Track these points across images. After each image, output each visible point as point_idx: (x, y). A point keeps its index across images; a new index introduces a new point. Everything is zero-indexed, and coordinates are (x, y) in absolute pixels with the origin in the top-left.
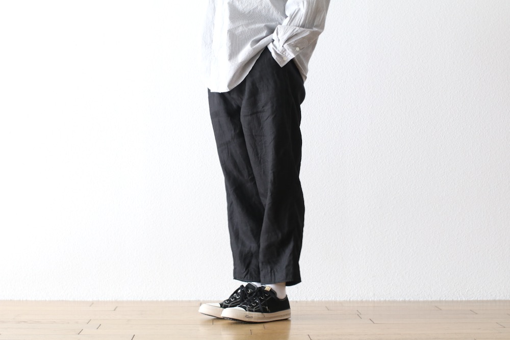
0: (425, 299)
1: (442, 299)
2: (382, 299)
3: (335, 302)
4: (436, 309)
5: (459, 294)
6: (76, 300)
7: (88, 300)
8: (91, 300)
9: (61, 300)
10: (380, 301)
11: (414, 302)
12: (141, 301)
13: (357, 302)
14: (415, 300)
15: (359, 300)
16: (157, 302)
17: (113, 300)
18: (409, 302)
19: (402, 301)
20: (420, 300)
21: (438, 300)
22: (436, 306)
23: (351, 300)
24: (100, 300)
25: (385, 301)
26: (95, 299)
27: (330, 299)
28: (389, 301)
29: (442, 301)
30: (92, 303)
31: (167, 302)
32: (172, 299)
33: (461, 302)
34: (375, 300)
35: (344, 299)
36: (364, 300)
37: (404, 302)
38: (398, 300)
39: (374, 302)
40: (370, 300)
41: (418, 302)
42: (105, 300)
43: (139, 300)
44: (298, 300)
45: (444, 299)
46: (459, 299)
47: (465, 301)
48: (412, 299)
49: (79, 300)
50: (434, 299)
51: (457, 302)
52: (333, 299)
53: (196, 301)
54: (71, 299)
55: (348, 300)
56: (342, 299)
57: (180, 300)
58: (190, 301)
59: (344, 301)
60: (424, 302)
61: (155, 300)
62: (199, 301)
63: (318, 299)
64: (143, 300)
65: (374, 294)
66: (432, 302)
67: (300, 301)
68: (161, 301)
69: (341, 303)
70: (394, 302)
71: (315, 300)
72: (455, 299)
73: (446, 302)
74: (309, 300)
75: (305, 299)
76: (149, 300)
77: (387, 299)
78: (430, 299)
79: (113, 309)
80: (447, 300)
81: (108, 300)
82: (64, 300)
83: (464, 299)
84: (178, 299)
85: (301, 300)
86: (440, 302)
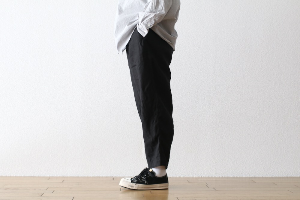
0: (246, 176)
1: (256, 176)
2: (221, 176)
3: (193, 178)
4: (252, 182)
5: (266, 173)
7: (47, 176)
8: (49, 176)
9: (31, 176)
10: (219, 177)
13: (206, 178)
14: (240, 177)
15: (207, 176)
16: (88, 177)
17: (62, 176)
18: (237, 178)
20: (243, 177)
21: (254, 176)
22: (252, 181)
24: (54, 176)
26: (51, 176)
27: (190, 176)
28: (225, 177)
29: (256, 177)
30: (49, 178)
31: (94, 177)
32: (97, 176)
33: (267, 178)
34: (217, 176)
35: (198, 176)
36: (210, 176)
37: (234, 178)
38: (230, 176)
40: (214, 176)
42: (57, 176)
43: (77, 176)
44: (171, 176)
45: (257, 176)
46: (266, 176)
48: (238, 176)
49: (41, 176)
50: (251, 176)
51: (265, 178)
52: (192, 176)
53: (111, 177)
54: (37, 176)
55: (201, 176)
56: (197, 176)
57: (102, 176)
58: (107, 177)
59: (198, 177)
60: (245, 178)
61: (87, 176)
62: (112, 177)
63: (183, 176)
64: (79, 176)
65: (216, 173)
66: (250, 178)
67: (172, 177)
68: (90, 177)
70: (228, 178)
71: (181, 176)
72: (264, 176)
73: (258, 178)
74: (178, 176)
75: (175, 176)
76: (83, 176)
77: (224, 176)
78: (249, 176)
79: (62, 182)
80: (259, 176)
81: (59, 176)
82: (33, 176)
83: (269, 176)
84: (100, 176)
85: (173, 176)
86: (255, 178)
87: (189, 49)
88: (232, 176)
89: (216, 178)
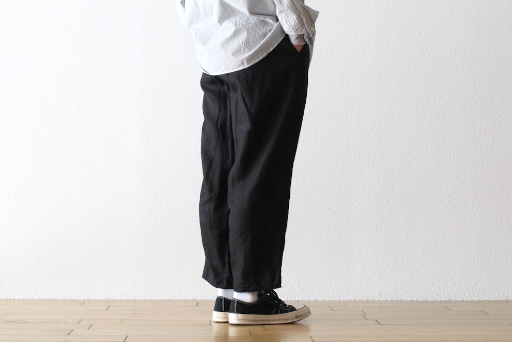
0: (434, 299)
1: (451, 299)
2: (389, 299)
3: (339, 302)
4: (446, 310)
5: (470, 294)
6: (66, 298)
7: (79, 299)
8: (82, 298)
9: (50, 298)
10: (386, 301)
11: (422, 302)
12: (135, 300)
13: (362, 302)
14: (424, 300)
15: (364, 299)
16: (152, 301)
17: (106, 299)
18: (417, 301)
19: (410, 301)
20: (429, 300)
21: (448, 299)
22: (445, 307)
23: (356, 299)
24: (92, 298)
25: (392, 300)
26: (86, 298)
27: (334, 299)
28: (396, 301)
29: (452, 301)
30: (83, 302)
31: (162, 301)
32: (168, 298)
33: (472, 302)
34: (381, 299)
36: (370, 299)
37: (412, 301)
38: (406, 299)
39: (380, 301)
40: (376, 300)
41: (427, 302)
42: (97, 299)
43: (133, 299)
44: (300, 299)
45: (454, 299)
46: (470, 299)
47: (476, 301)
48: (420, 299)
49: (69, 299)
50: (443, 299)
51: (468, 302)
52: (337, 299)
53: (193, 300)
54: (61, 298)
55: (353, 300)
56: (346, 299)
57: (176, 299)
58: (186, 301)
59: (349, 300)
60: (433, 302)
61: (150, 299)
62: (196, 300)
63: (321, 299)
64: (137, 299)
65: (380, 294)
66: (441, 302)
67: (302, 301)
68: (156, 301)
69: (346, 303)
70: (401, 302)
71: (318, 299)
72: (466, 299)
73: (456, 302)
74: (312, 299)
76: (143, 299)
77: (394, 299)
78: (439, 299)
79: (105, 309)
80: (457, 300)
81: (100, 298)
82: (54, 298)
83: (475, 299)
84: (174, 298)
85: (304, 299)
86: (450, 302)
87: (332, 72)
88: (408, 300)
89: (380, 302)
